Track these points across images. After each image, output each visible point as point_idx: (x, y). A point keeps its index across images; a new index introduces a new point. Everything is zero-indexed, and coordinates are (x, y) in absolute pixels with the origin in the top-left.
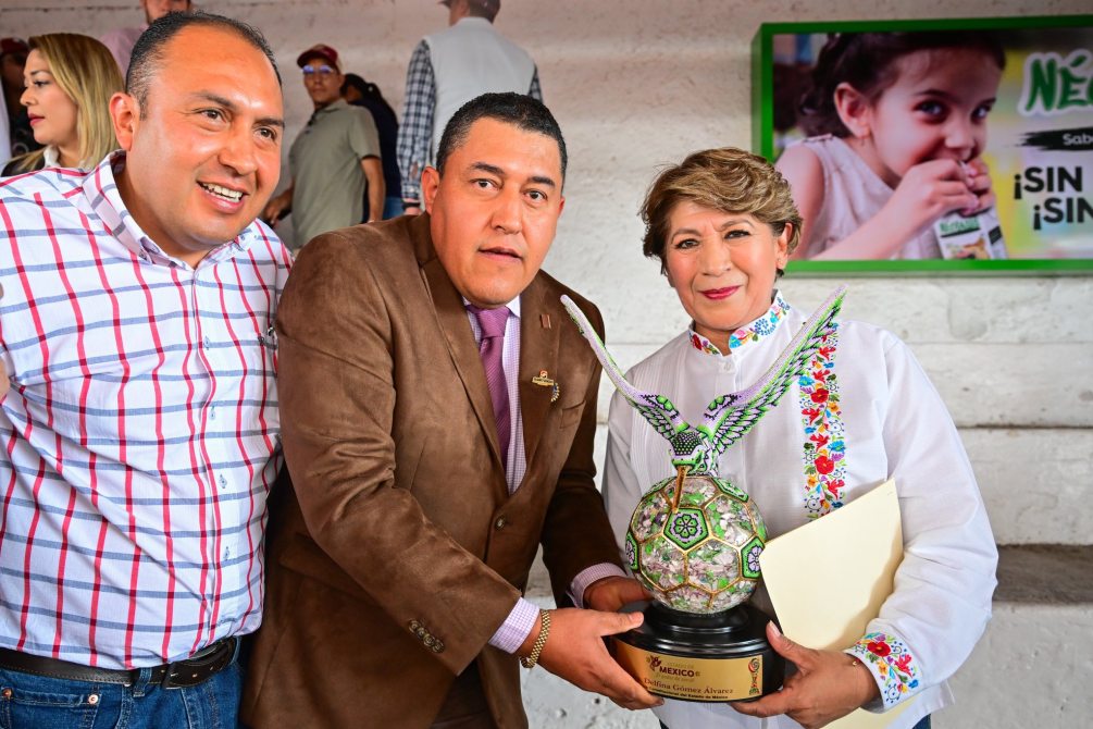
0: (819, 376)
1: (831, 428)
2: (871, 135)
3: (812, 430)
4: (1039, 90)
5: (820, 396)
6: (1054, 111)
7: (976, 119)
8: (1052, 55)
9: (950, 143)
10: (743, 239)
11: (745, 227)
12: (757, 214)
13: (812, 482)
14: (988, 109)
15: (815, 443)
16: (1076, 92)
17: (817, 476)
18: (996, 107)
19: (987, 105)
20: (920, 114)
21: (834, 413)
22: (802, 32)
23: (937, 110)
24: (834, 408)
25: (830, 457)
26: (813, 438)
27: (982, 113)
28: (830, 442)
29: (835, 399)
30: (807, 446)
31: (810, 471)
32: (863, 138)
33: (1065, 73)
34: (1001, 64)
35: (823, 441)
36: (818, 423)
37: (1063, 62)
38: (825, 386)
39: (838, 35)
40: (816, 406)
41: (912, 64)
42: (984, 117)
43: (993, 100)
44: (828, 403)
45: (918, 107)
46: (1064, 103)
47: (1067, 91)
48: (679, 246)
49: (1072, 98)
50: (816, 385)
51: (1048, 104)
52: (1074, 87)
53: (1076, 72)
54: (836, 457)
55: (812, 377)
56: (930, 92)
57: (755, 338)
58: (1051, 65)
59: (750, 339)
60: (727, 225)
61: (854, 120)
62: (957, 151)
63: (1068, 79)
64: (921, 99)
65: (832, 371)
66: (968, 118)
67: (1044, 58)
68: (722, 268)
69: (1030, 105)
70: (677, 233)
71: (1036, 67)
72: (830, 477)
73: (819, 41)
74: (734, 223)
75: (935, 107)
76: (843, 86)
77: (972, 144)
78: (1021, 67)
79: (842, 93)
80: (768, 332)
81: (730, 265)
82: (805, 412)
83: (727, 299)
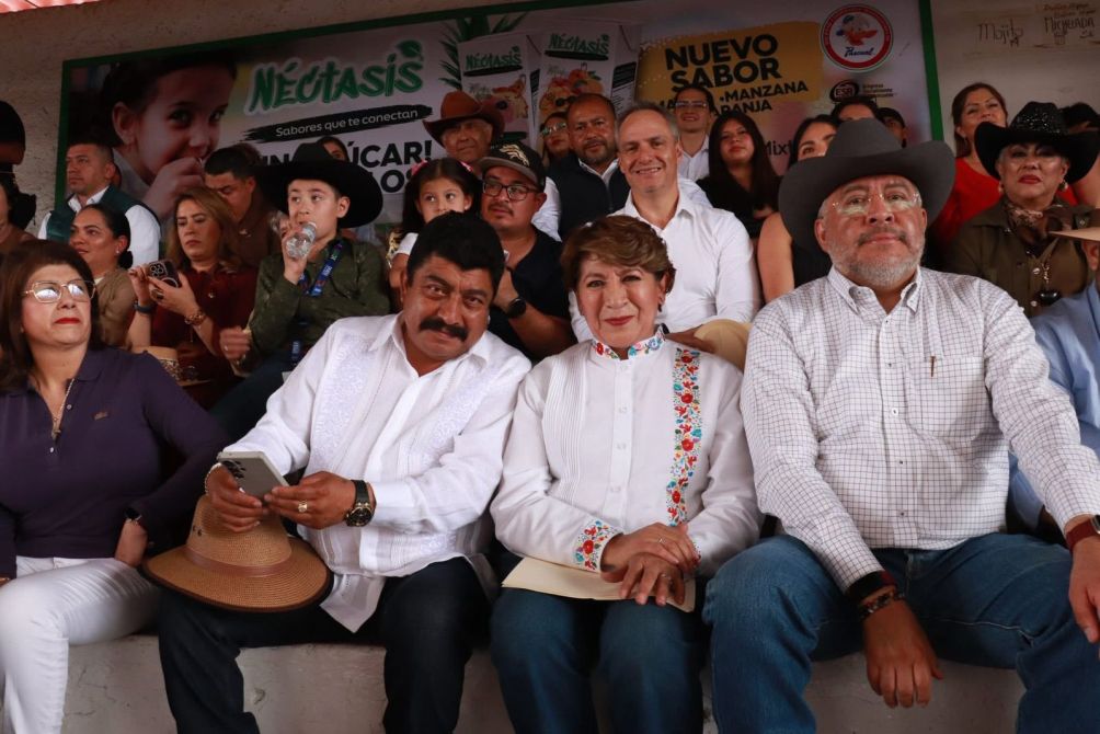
0: (687, 385)
1: (693, 421)
2: (136, 142)
3: (680, 421)
4: (260, 94)
5: (688, 399)
6: (271, 110)
7: (213, 122)
8: (272, 64)
9: (193, 143)
10: (635, 283)
11: (636, 273)
12: (644, 266)
13: (678, 456)
14: (222, 113)
15: (682, 430)
16: (288, 92)
17: (682, 452)
18: (228, 112)
19: (221, 110)
20: (172, 122)
21: (695, 412)
22: (92, 64)
23: (184, 118)
24: (696, 408)
25: (691, 440)
26: (681, 427)
27: (217, 117)
28: (692, 430)
29: (696, 402)
30: (678, 432)
31: (678, 448)
32: (130, 145)
33: (280, 77)
34: (234, 75)
35: (688, 429)
36: (685, 417)
37: (279, 69)
38: (691, 391)
39: (118, 65)
40: (684, 405)
41: (169, 82)
42: (218, 120)
43: (226, 105)
44: (692, 405)
45: (171, 117)
46: (279, 102)
47: (281, 92)
48: (590, 285)
49: (285, 98)
50: (684, 391)
51: (266, 106)
52: (287, 88)
53: (289, 76)
54: (696, 441)
55: (682, 385)
56: (182, 103)
57: (647, 352)
58: (271, 72)
59: (643, 351)
60: (625, 272)
61: (125, 132)
62: (197, 149)
63: (283, 82)
64: (173, 110)
65: (696, 383)
66: (207, 121)
67: (265, 67)
68: (620, 302)
69: (253, 107)
70: (587, 277)
71: (260, 74)
72: (690, 454)
73: (104, 70)
74: (630, 271)
75: (182, 117)
76: (119, 104)
77: (208, 142)
78: (248, 76)
79: (117, 110)
80: (656, 349)
81: (626, 300)
82: (676, 409)
83: (625, 326)
